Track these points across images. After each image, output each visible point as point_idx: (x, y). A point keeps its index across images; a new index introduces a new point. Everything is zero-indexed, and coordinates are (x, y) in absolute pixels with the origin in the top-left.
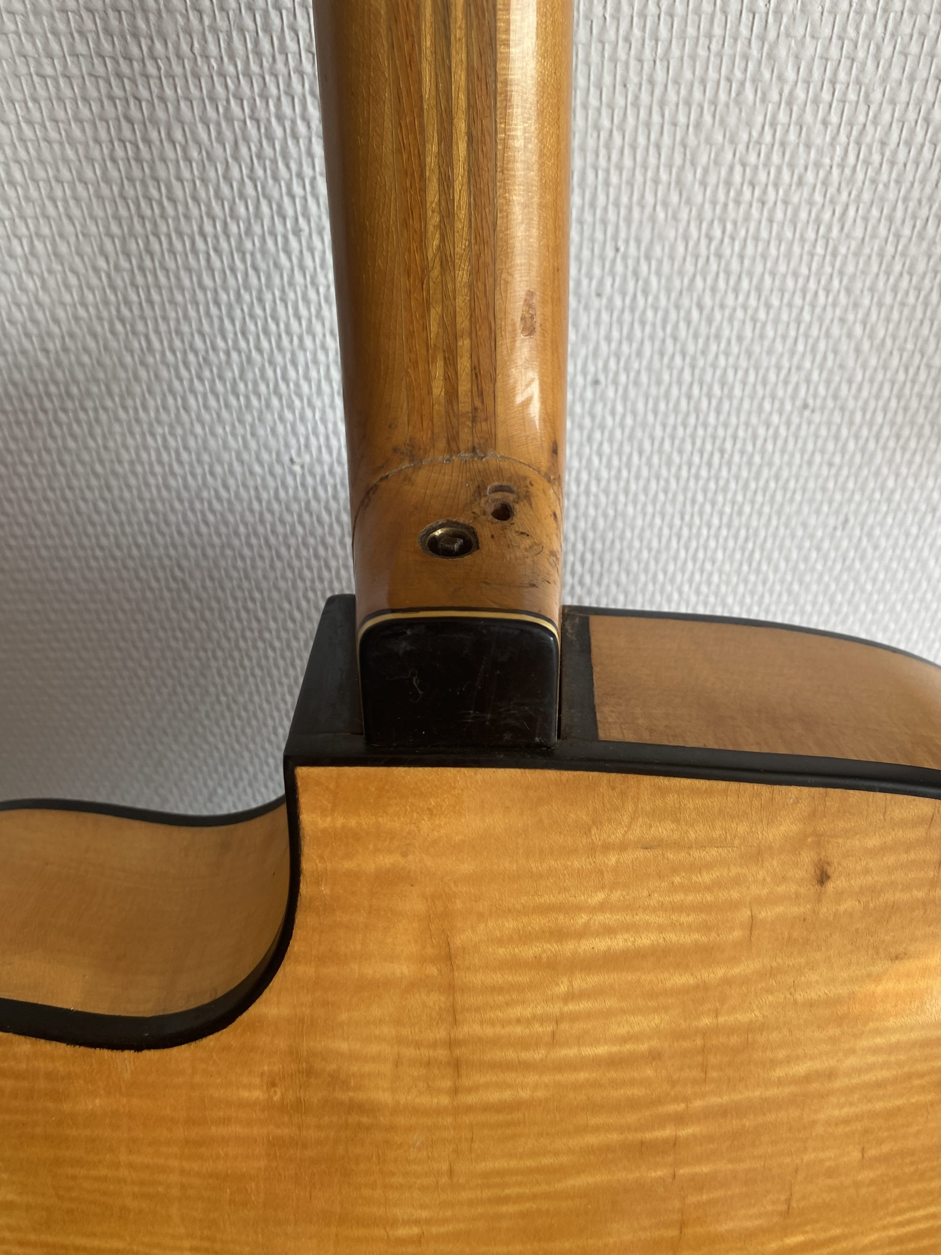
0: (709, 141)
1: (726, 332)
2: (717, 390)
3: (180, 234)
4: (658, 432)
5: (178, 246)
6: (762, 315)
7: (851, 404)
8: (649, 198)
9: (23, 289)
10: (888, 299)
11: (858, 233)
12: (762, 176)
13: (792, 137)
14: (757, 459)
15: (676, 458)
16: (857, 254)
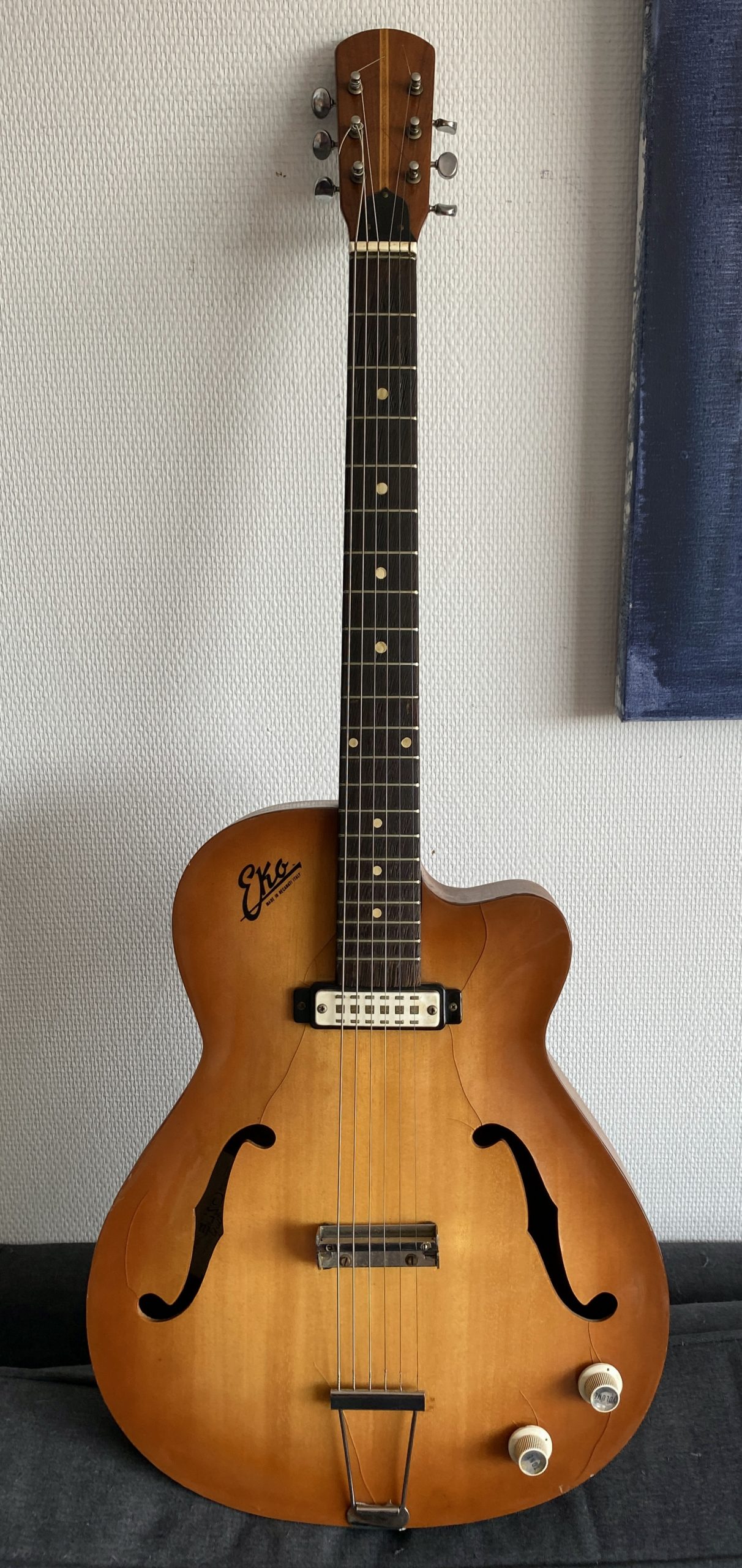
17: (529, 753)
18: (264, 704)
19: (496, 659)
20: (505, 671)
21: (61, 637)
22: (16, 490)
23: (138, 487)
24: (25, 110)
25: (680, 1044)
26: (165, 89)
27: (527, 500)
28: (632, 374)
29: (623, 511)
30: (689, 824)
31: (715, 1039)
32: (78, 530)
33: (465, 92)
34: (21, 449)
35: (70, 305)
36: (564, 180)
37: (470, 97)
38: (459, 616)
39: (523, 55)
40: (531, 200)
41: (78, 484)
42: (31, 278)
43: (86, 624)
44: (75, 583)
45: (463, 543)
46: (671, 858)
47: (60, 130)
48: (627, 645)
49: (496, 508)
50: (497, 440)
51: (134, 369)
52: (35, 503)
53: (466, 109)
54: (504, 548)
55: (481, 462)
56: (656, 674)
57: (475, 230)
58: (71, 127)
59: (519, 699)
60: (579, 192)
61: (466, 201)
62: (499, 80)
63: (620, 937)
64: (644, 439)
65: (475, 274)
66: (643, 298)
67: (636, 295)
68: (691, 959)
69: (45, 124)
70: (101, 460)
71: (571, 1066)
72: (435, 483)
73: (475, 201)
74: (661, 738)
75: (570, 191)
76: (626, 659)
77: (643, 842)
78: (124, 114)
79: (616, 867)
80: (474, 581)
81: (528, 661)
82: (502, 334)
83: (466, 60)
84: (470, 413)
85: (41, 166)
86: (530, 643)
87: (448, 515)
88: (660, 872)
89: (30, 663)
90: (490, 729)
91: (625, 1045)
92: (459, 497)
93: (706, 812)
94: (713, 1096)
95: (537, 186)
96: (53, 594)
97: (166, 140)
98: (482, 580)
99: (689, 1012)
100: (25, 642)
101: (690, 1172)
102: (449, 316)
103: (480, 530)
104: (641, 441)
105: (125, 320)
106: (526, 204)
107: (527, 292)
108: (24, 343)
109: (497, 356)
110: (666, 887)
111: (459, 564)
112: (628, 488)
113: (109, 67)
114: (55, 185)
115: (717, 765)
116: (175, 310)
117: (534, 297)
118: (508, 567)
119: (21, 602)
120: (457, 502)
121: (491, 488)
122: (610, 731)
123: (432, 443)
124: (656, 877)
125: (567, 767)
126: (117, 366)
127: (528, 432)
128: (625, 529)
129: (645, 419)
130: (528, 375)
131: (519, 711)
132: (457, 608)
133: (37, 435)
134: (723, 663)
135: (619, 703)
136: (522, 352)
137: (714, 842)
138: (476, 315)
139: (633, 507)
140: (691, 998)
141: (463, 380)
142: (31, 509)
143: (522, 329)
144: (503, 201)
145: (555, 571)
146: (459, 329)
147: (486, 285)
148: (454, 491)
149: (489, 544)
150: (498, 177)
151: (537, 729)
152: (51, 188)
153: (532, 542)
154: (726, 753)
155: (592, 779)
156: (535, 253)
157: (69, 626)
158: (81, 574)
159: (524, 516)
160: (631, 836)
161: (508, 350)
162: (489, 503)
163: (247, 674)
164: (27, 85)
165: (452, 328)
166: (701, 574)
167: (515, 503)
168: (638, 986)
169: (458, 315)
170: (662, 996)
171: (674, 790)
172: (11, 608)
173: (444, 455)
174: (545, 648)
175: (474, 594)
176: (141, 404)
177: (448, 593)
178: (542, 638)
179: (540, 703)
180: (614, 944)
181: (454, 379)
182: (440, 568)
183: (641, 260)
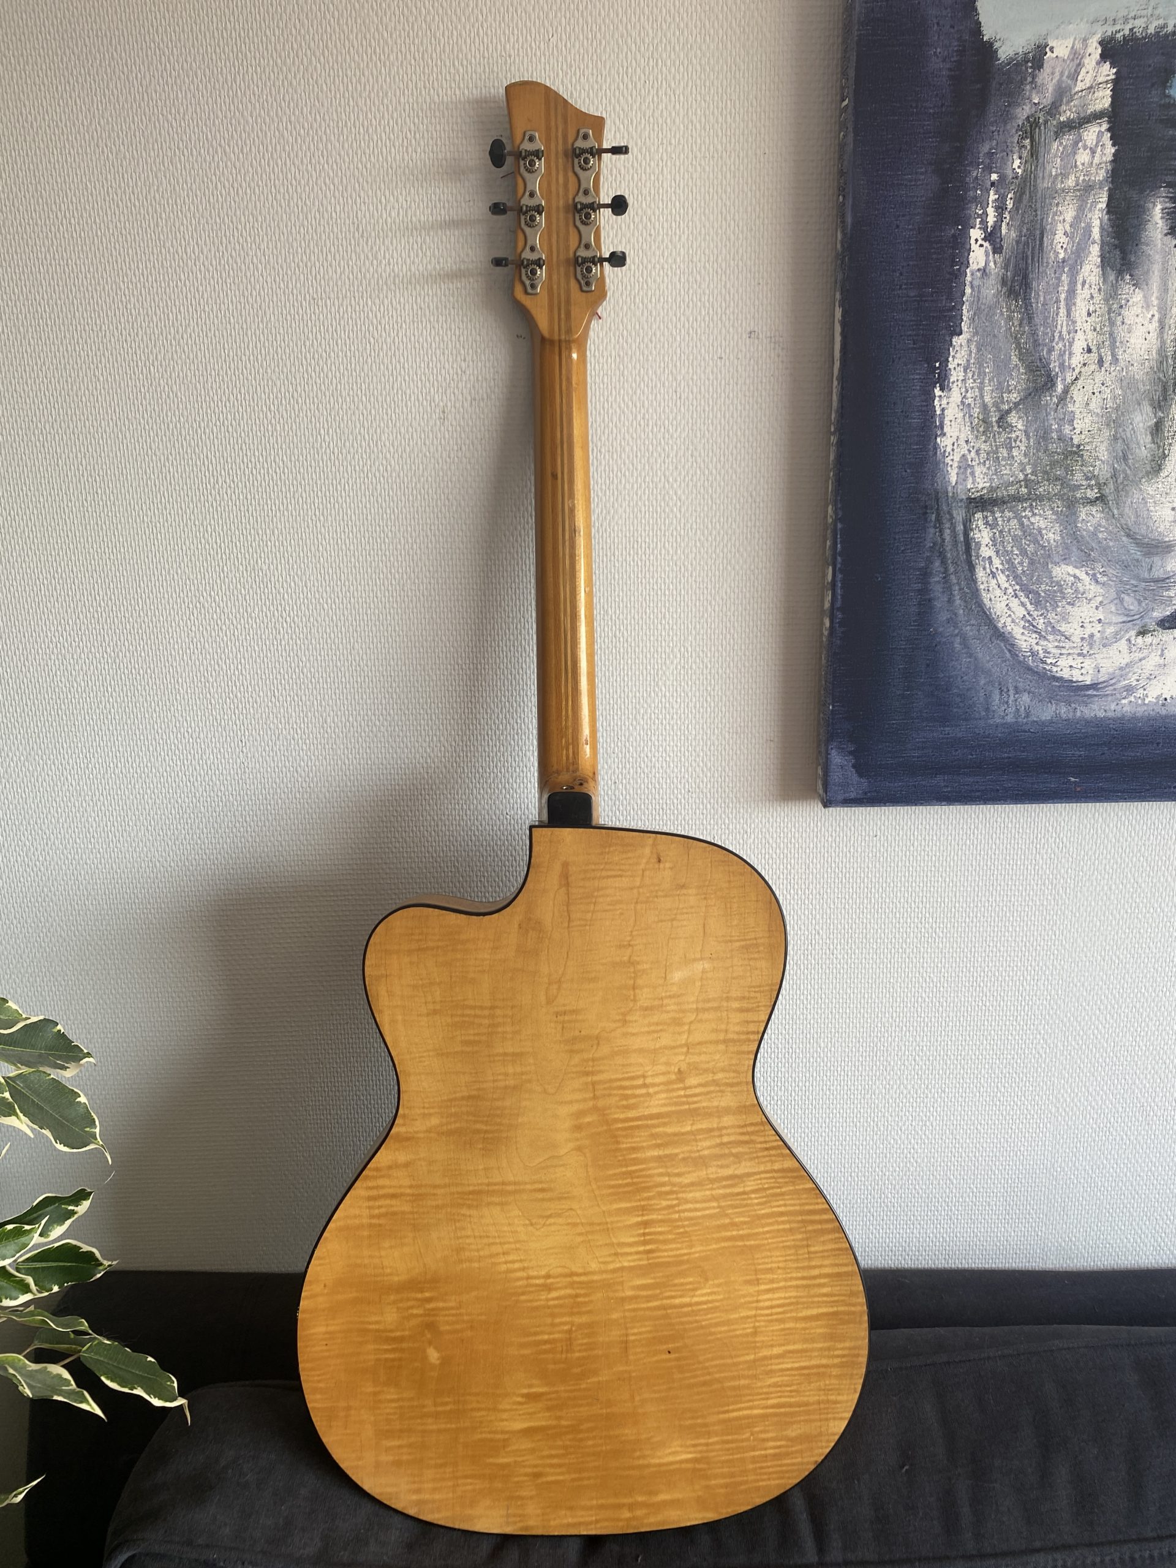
0: (643, 707)
1: (657, 765)
2: (657, 786)
3: (480, 734)
4: (639, 802)
5: (479, 738)
6: (668, 759)
7: (705, 790)
8: (627, 723)
9: (426, 752)
10: (708, 753)
11: (694, 733)
12: (660, 717)
13: (667, 705)
14: (676, 812)
15: (647, 812)
16: (695, 739)
17: (739, 832)
18: (504, 791)
19: (710, 750)
20: (718, 760)
21: (326, 735)
22: (287, 608)
23: (395, 606)
24: (298, 285)
25: (877, 1092)
26: (421, 265)
27: (736, 613)
28: (830, 507)
29: (822, 623)
30: (884, 895)
31: (909, 1087)
32: (342, 643)
33: (682, 266)
34: (292, 573)
35: (336, 449)
36: (768, 340)
37: (686, 270)
38: (677, 713)
39: (732, 235)
40: (740, 356)
41: (343, 603)
42: (302, 426)
43: (348, 724)
44: (338, 688)
45: (680, 651)
46: (868, 926)
47: (328, 301)
48: (828, 742)
49: (709, 620)
50: (709, 563)
51: (391, 504)
52: (304, 619)
53: (682, 280)
54: (716, 654)
55: (695, 581)
56: (854, 766)
57: (691, 382)
58: (338, 298)
59: (731, 785)
60: (783, 349)
61: (683, 358)
62: (711, 256)
63: (823, 996)
64: (842, 564)
65: (690, 421)
66: (840, 443)
67: (833, 439)
68: (887, 1015)
69: (315, 296)
70: (363, 583)
71: (779, 1112)
72: (655, 599)
73: (691, 358)
74: (858, 820)
75: (774, 349)
76: (828, 754)
77: (843, 911)
78: (385, 287)
79: (819, 933)
80: (690, 683)
81: (738, 752)
82: (714, 471)
83: (682, 239)
84: (686, 539)
85: (312, 332)
86: (740, 737)
87: (667, 627)
88: (859, 938)
89: (298, 758)
90: (705, 811)
91: (828, 1093)
92: (676, 612)
93: (899, 885)
94: (908, 1138)
95: (745, 345)
96: (319, 698)
97: (421, 308)
98: (697, 682)
99: (885, 1063)
100: (294, 739)
101: (887, 1206)
102: (668, 457)
103: (695, 639)
104: (839, 566)
105: (384, 462)
106: (736, 361)
107: (736, 435)
108: (295, 482)
109: (710, 491)
110: (864, 951)
111: (676, 668)
112: (827, 605)
113: (372, 248)
114: (324, 347)
115: (908, 843)
116: (428, 454)
117: (742, 440)
118: (720, 671)
119: (291, 705)
120: (675, 616)
121: (705, 603)
122: (812, 814)
123: (653, 565)
124: (855, 942)
125: (774, 845)
126: (377, 501)
127: (737, 555)
128: (824, 639)
129: (842, 546)
130: (738, 506)
131: (731, 796)
132: (675, 706)
133: (306, 561)
134: (914, 757)
135: (821, 792)
136: (732, 487)
137: (907, 911)
138: (692, 456)
139: (832, 622)
140: (887, 1050)
141: (680, 511)
142: (300, 625)
143: (732, 467)
144: (716, 358)
145: (762, 674)
146: (676, 468)
147: (700, 430)
148: (672, 606)
149: (703, 651)
150: (711, 338)
151: (747, 812)
152: (320, 350)
153: (741, 649)
154: (916, 833)
155: (796, 855)
156: (743, 402)
157: (333, 725)
158: (343, 680)
159: (734, 627)
160: (832, 906)
161: (720, 486)
162: (703, 616)
163: (489, 765)
164: (301, 264)
165: (671, 468)
166: (893, 679)
167: (726, 616)
168: (840, 1040)
169: (676, 456)
170: (861, 1049)
171: (870, 865)
172: (282, 710)
173: (663, 576)
174: (753, 741)
175: (690, 694)
176: (398, 535)
177: (667, 694)
178: (751, 733)
179: (749, 789)
180: (817, 1003)
181: (672, 511)
182: (660, 672)
183: (837, 411)
